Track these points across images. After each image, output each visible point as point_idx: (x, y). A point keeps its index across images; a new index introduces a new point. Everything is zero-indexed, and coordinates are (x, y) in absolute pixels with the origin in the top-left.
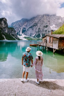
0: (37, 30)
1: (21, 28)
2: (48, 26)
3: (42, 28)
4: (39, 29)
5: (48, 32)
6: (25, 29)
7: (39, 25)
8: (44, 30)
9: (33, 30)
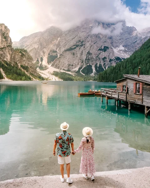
0: (84, 57)
1: (45, 50)
2: (108, 48)
3: (94, 51)
4: (89, 53)
5: (110, 61)
6: (54, 54)
7: (88, 45)
8: (100, 56)
9: (75, 56)
